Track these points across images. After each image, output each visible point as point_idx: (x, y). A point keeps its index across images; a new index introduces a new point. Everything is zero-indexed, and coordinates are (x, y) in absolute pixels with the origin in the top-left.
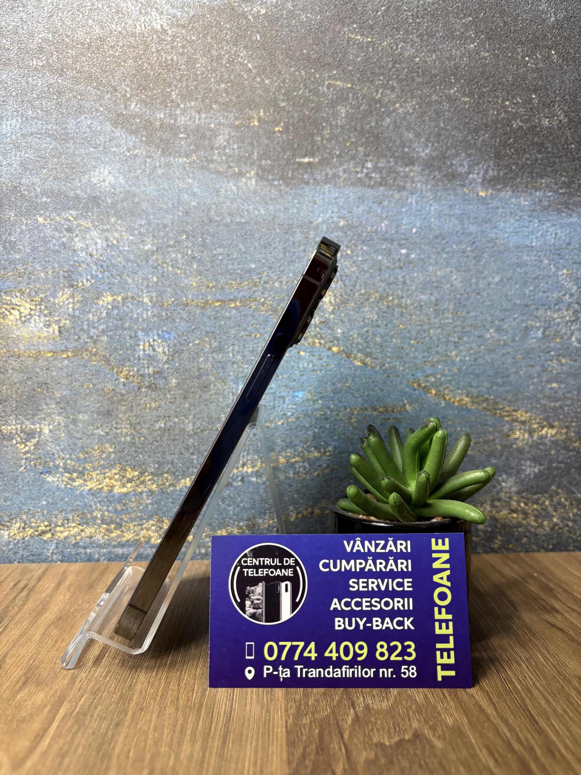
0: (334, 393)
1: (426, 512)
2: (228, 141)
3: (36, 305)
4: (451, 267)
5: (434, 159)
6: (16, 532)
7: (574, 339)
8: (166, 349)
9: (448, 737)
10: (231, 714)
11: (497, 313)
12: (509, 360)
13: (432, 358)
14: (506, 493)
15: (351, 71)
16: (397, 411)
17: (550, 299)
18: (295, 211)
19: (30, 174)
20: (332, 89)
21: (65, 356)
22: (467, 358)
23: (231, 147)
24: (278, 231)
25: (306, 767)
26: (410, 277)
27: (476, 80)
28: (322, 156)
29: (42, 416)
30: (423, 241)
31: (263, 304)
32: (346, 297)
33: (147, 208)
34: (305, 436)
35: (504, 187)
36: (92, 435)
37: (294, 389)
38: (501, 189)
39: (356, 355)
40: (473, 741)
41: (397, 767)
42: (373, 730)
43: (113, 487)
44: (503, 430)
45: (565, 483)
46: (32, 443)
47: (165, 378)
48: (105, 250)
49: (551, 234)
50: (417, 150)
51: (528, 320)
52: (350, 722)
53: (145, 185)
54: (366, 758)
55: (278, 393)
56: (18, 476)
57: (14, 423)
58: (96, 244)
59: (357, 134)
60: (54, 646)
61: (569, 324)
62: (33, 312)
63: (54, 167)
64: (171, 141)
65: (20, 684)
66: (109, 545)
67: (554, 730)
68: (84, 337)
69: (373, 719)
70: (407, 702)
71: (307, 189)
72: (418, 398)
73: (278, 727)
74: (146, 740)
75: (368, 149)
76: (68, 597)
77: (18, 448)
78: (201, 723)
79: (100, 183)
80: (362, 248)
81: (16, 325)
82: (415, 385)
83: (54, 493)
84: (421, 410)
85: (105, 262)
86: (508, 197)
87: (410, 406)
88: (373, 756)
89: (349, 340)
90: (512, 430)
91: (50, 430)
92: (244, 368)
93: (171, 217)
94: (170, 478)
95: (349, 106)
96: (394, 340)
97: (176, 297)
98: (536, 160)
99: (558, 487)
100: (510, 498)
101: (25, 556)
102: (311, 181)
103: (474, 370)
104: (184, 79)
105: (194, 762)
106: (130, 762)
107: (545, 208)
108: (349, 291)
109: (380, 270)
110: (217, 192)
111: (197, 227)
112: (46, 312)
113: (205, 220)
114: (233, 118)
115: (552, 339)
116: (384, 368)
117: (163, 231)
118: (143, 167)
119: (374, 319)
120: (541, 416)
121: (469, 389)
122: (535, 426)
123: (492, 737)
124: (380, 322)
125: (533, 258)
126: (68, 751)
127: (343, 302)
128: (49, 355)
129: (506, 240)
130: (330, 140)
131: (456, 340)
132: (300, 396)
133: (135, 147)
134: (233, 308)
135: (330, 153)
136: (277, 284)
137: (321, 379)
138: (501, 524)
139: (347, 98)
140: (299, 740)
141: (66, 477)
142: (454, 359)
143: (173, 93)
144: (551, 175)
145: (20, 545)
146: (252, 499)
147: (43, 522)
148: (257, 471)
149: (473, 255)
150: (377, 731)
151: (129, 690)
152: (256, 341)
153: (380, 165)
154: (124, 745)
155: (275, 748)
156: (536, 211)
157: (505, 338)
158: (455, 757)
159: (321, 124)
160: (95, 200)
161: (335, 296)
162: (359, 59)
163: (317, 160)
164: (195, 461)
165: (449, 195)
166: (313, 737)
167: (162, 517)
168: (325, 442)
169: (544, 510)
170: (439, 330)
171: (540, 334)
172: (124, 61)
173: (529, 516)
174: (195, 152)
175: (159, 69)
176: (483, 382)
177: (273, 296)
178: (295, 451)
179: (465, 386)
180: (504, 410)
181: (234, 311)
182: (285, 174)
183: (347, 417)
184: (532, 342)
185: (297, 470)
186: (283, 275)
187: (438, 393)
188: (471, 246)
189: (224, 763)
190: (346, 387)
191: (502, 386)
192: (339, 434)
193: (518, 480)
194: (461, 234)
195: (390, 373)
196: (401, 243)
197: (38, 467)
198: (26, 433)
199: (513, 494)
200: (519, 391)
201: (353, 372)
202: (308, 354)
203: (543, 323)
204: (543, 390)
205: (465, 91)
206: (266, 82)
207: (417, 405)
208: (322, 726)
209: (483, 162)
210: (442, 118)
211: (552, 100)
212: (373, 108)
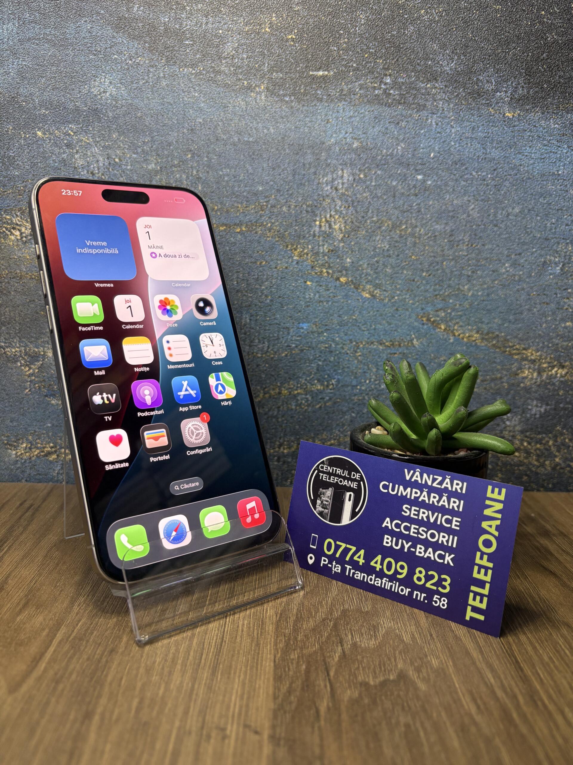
0: (341, 326)
2: (236, 49)
4: (469, 196)
5: (459, 74)
6: (23, 452)
9: (432, 680)
10: (221, 645)
11: (515, 246)
12: (524, 297)
13: (443, 291)
14: (510, 431)
16: (405, 345)
18: (307, 131)
19: (28, 84)
22: (480, 294)
23: (240, 56)
24: (287, 151)
25: (291, 703)
26: (426, 205)
28: (337, 68)
29: (46, 339)
30: (441, 167)
31: (270, 229)
32: (357, 224)
33: (150, 124)
34: (309, 368)
35: (533, 108)
37: (299, 321)
38: (530, 109)
39: (364, 287)
40: (457, 685)
41: (380, 708)
42: (358, 668)
44: (511, 369)
45: (571, 423)
46: (36, 366)
48: (107, 168)
50: (441, 62)
51: (546, 255)
52: (336, 659)
53: (148, 98)
54: (350, 697)
55: (282, 324)
56: (23, 398)
57: (18, 345)
58: (98, 161)
59: (376, 43)
60: (55, 569)
63: (52, 76)
64: (176, 48)
65: (21, 606)
69: (359, 657)
70: (394, 642)
71: (320, 106)
72: (426, 334)
73: (266, 661)
74: (138, 669)
75: (388, 61)
77: (22, 370)
78: (192, 653)
79: (100, 93)
80: (375, 173)
81: (17, 245)
82: (424, 319)
83: (58, 416)
84: (428, 346)
86: (537, 118)
87: (417, 341)
88: (357, 695)
89: (358, 270)
90: (521, 369)
93: (176, 134)
95: (369, 11)
96: (405, 272)
99: (563, 428)
100: (513, 436)
101: (32, 475)
102: (325, 97)
103: (486, 305)
108: (360, 218)
109: (394, 197)
110: (225, 107)
111: (203, 145)
113: (211, 138)
116: (393, 301)
117: (167, 150)
118: (146, 78)
119: (386, 249)
120: (552, 356)
121: (480, 325)
122: (545, 365)
124: (391, 252)
125: (559, 187)
126: (62, 677)
127: (353, 230)
129: (531, 167)
131: (470, 273)
132: (305, 328)
133: (137, 54)
134: (239, 233)
135: (346, 66)
136: (284, 209)
137: (327, 310)
138: (502, 461)
140: (286, 675)
142: (466, 294)
145: (27, 465)
147: (49, 443)
148: (260, 402)
149: (493, 183)
150: (363, 670)
152: (261, 269)
153: (401, 80)
154: (117, 672)
155: (262, 682)
156: (566, 135)
157: (521, 273)
158: (437, 701)
160: (96, 113)
161: (345, 222)
163: (332, 73)
165: (473, 115)
166: (300, 672)
168: (328, 375)
169: (547, 449)
170: (453, 263)
171: (558, 269)
173: (532, 455)
174: (201, 62)
176: (494, 318)
177: (280, 221)
178: (298, 384)
179: (476, 322)
180: (515, 348)
181: (239, 236)
182: (297, 89)
183: (352, 350)
184: (549, 278)
185: (299, 402)
186: (292, 198)
187: (448, 329)
188: (492, 174)
189: (212, 694)
190: (353, 319)
191: (513, 323)
192: (344, 368)
193: (523, 419)
194: (482, 159)
195: (399, 307)
196: (417, 168)
197: (43, 390)
198: (30, 355)
199: (517, 433)
200: (532, 328)
201: (361, 304)
202: (314, 284)
203: (563, 259)
204: (556, 328)
207: (425, 339)
208: (309, 662)
209: (512, 78)
210: (470, 27)
212: (395, 13)
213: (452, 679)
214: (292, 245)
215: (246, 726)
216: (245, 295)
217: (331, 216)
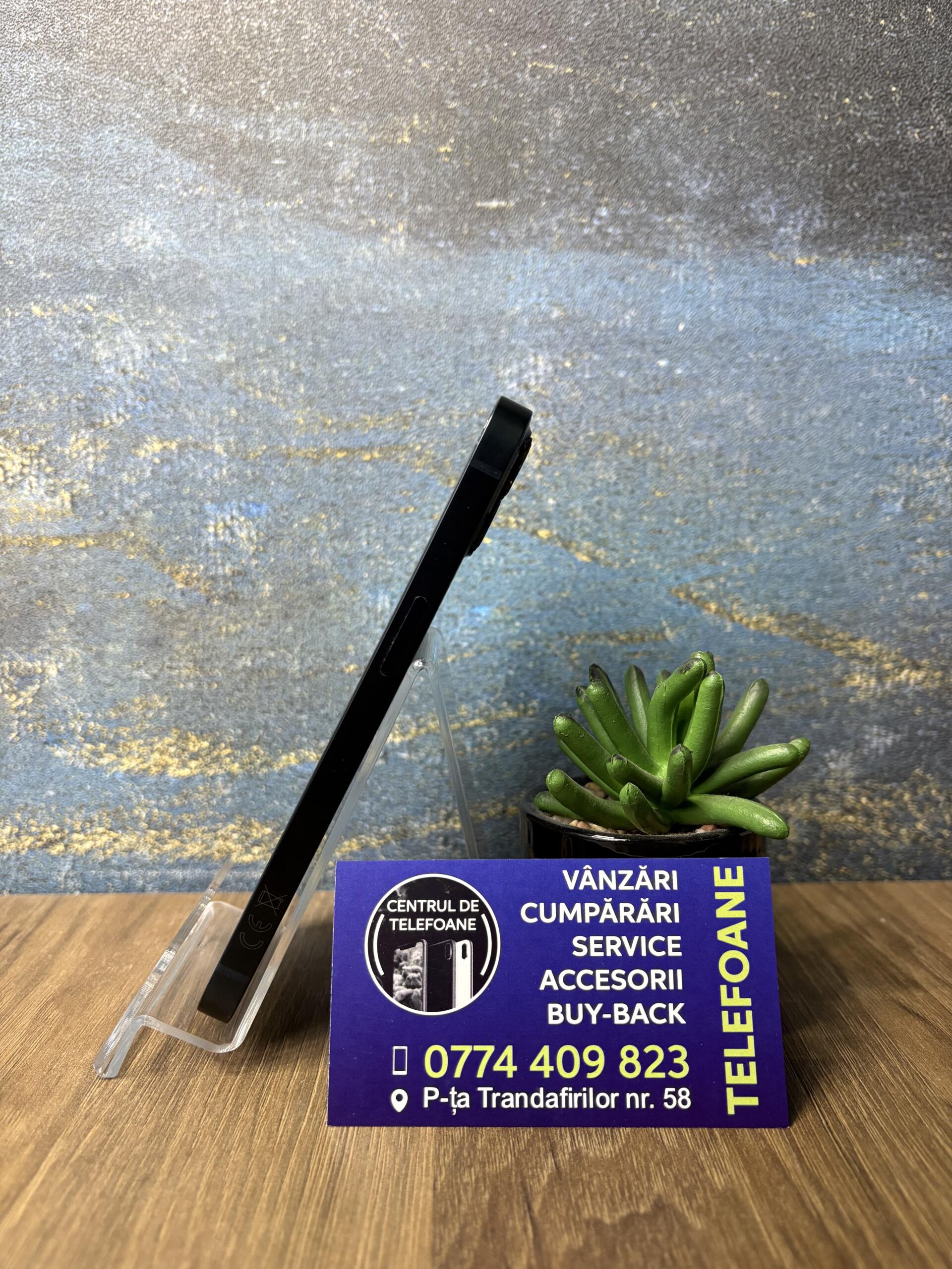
0: (542, 609)
1: (687, 816)
2: (357, 171)
3: (31, 457)
4: (745, 391)
5: (716, 200)
8: (253, 533)
9: (713, 1211)
10: (340, 1163)
12: (845, 553)
14: (836, 779)
15: (572, 44)
16: (651, 639)
17: (917, 445)
18: (474, 293)
19: (18, 231)
20: (538, 77)
22: (772, 550)
23: (364, 181)
24: (444, 327)
25: (462, 1261)
27: (793, 60)
28: (521, 196)
29: (47, 646)
30: (697, 346)
31: (419, 455)
32: (562, 442)
33: (219, 290)
35: (839, 250)
36: (131, 679)
37: (473, 602)
38: (835, 252)
39: (579, 544)
40: (758, 1219)
41: (621, 1264)
42: (583, 1195)
43: (166, 766)
44: (831, 673)
45: (938, 763)
47: (253, 584)
49: (922, 332)
50: (687, 184)
51: (877, 482)
52: (544, 1181)
54: (569, 1247)
56: (6, 748)
59: (582, 157)
60: (51, 1039)
61: (950, 490)
62: (26, 470)
63: (58, 217)
64: (259, 171)
66: (161, 864)
67: (901, 1201)
68: (114, 512)
69: (585, 1176)
70: (646, 1146)
71: (494, 255)
72: (686, 619)
73: (419, 1189)
74: (190, 1210)
75: (602, 183)
76: (84, 953)
77: (5, 700)
78: (287, 1180)
80: (590, 358)
82: (682, 595)
84: (690, 638)
85: (148, 383)
86: (847, 266)
87: (672, 631)
88: (581, 1244)
89: (567, 517)
90: (847, 672)
91: (59, 671)
92: (387, 567)
93: (261, 305)
94: (262, 752)
95: (568, 107)
96: (645, 518)
97: (269, 443)
98: (898, 201)
99: (927, 770)
100: (844, 788)
102: (503, 241)
104: (281, 61)
105: (270, 1249)
106: (160, 1247)
107: (912, 287)
108: (568, 433)
110: (340, 261)
112: (49, 470)
113: (319, 309)
114: (366, 130)
115: (920, 516)
118: (212, 218)
119: (612, 481)
120: (899, 650)
121: (775, 602)
122: (888, 666)
123: (791, 1211)
124: (621, 487)
125: (889, 374)
126: (54, 1227)
127: (557, 452)
128: (55, 543)
129: (842, 343)
130: (534, 168)
132: (484, 614)
133: (196, 181)
135: (534, 192)
136: (443, 421)
138: (826, 832)
139: (566, 94)
140: (454, 1213)
141: (88, 750)
143: (262, 86)
144: (924, 227)
145: (12, 863)
146: (402, 788)
147: (50, 824)
148: (411, 742)
150: (592, 1198)
151: (171, 1118)
152: (407, 519)
153: (623, 212)
154: (153, 1217)
155: (411, 1227)
156: (896, 291)
158: (724, 1248)
159: (519, 140)
161: (544, 441)
162: (586, 24)
163: (512, 204)
164: (304, 724)
166: (479, 1206)
167: (249, 818)
170: (724, 501)
171: (898, 505)
172: (177, 32)
173: (876, 819)
174: (301, 191)
175: (237, 44)
176: (799, 589)
177: (436, 440)
178: (475, 708)
180: (835, 637)
181: (369, 468)
182: (458, 229)
183: (563, 649)
184: (884, 521)
185: (478, 740)
186: (454, 404)
187: (721, 610)
188: (781, 355)
190: (563, 598)
191: (831, 597)
193: (857, 758)
194: (763, 333)
197: (40, 732)
198: (18, 675)
199: (848, 782)
202: (496, 542)
203: (905, 489)
204: (902, 604)
205: (773, 79)
206: (424, 64)
207: (684, 629)
208: (496, 1187)
209: (804, 205)
210: (732, 127)
211: (925, 95)
212: (611, 109)
213: (750, 1209)
216: (381, 563)
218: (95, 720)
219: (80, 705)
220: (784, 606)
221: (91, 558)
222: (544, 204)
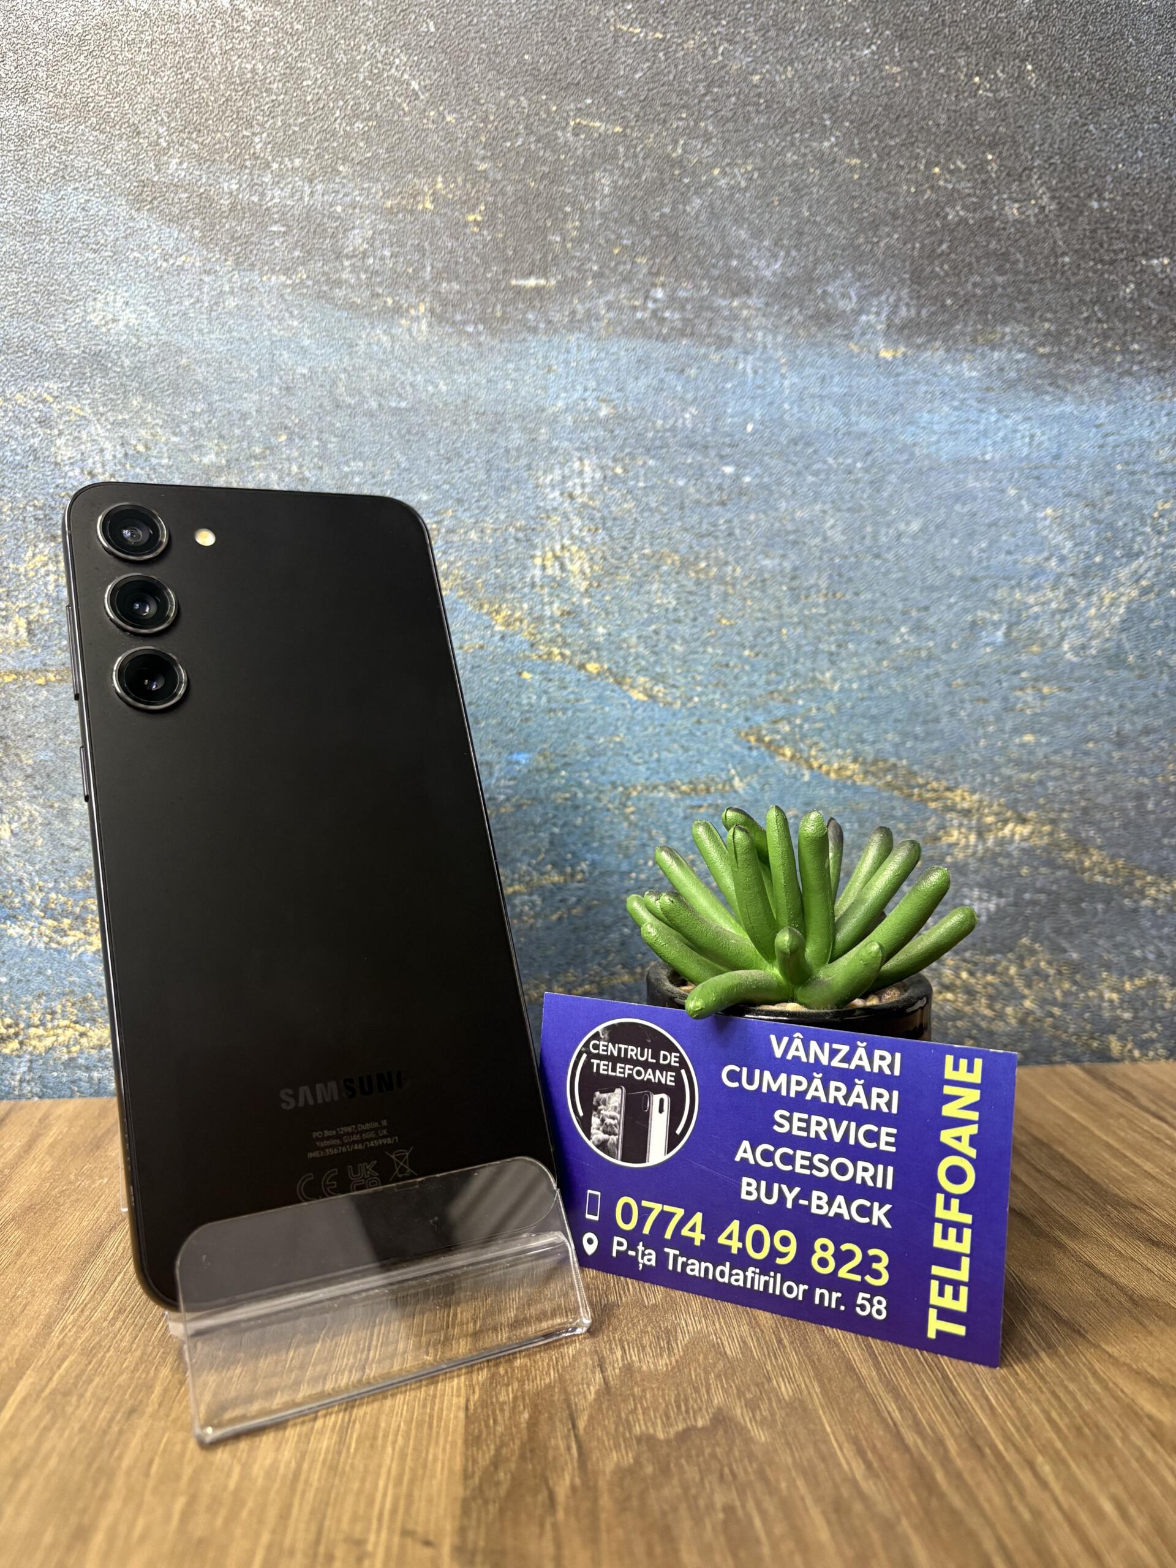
0: (593, 756)
2: (371, 241)
4: (824, 503)
5: (789, 282)
7: (1066, 647)
9: (779, 1422)
11: (916, 594)
12: (939, 689)
15: (622, 99)
18: (510, 387)
20: (582, 136)
21: (42, 681)
23: (379, 253)
24: (474, 425)
25: (498, 1484)
26: (743, 521)
27: (875, 122)
28: (563, 274)
34: (535, 841)
35: (928, 341)
37: (511, 749)
38: (923, 344)
39: (634, 679)
40: (828, 1429)
41: (675, 1481)
42: (635, 1409)
44: (924, 828)
45: (1047, 930)
50: (755, 263)
51: (976, 608)
52: (591, 1397)
53: (200, 331)
54: (618, 1465)
58: (102, 450)
59: (634, 229)
61: (1058, 617)
64: (254, 239)
67: (986, 1407)
69: (637, 1390)
70: (706, 1358)
71: (532, 342)
72: (758, 766)
73: (449, 1410)
74: (185, 1442)
75: (658, 261)
76: (48, 1166)
79: (107, 323)
80: (645, 463)
82: (752, 739)
83: (22, 960)
84: (762, 789)
86: (936, 360)
88: (631, 1461)
90: (944, 828)
95: (617, 172)
96: (710, 650)
98: (994, 286)
99: (1034, 940)
102: (542, 325)
103: (869, 708)
104: (279, 109)
105: (279, 1480)
106: (151, 1483)
107: (1011, 385)
109: (682, 508)
110: (351, 346)
111: (310, 417)
113: (326, 402)
114: (380, 194)
115: (1024, 647)
116: (690, 705)
117: (239, 427)
118: (197, 293)
119: (671, 607)
121: (859, 746)
122: (990, 819)
123: (865, 1420)
124: (681, 614)
125: (987, 484)
126: (27, 1466)
127: (608, 573)
129: (933, 448)
130: (579, 242)
135: (579, 269)
137: (565, 727)
139: (614, 156)
140: (489, 1434)
143: (257, 140)
144: (1022, 317)
147: (2, 1018)
149: (867, 477)
150: (644, 1413)
153: (682, 294)
154: (142, 1450)
155: (440, 1450)
157: (931, 644)
158: (790, 1460)
159: (560, 209)
160: (98, 360)
161: (591, 559)
162: (637, 76)
163: (553, 282)
165: (820, 355)
166: (517, 1425)
168: (574, 854)
169: (1006, 984)
171: (1000, 634)
172: (155, 73)
174: (303, 264)
175: (226, 89)
176: (886, 732)
178: (513, 873)
179: (850, 741)
182: (489, 310)
183: (617, 802)
185: (518, 910)
189: (337, 1481)
190: (616, 743)
191: (923, 740)
192: (602, 838)
195: (702, 716)
196: (723, 453)
200: (959, 750)
201: (629, 713)
203: (1006, 616)
204: (1005, 748)
205: (852, 144)
206: (449, 118)
207: (756, 777)
208: (536, 1406)
209: (888, 290)
210: (806, 198)
211: (1025, 165)
212: (666, 176)
213: (820, 1418)
214: (491, 603)
215: (406, 1533)
217: (563, 547)
218: (58, 891)
219: (39, 873)
220: (869, 751)
221: (52, 698)
222: (590, 283)
